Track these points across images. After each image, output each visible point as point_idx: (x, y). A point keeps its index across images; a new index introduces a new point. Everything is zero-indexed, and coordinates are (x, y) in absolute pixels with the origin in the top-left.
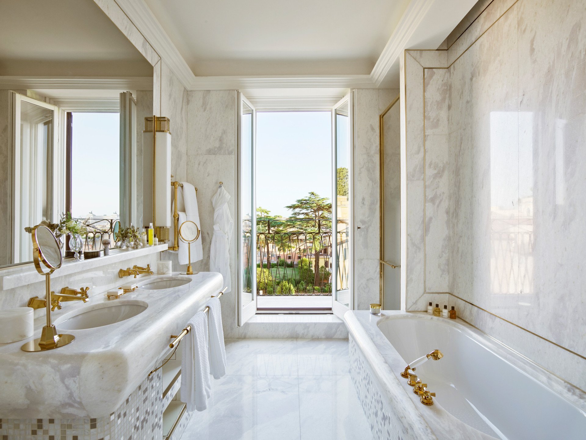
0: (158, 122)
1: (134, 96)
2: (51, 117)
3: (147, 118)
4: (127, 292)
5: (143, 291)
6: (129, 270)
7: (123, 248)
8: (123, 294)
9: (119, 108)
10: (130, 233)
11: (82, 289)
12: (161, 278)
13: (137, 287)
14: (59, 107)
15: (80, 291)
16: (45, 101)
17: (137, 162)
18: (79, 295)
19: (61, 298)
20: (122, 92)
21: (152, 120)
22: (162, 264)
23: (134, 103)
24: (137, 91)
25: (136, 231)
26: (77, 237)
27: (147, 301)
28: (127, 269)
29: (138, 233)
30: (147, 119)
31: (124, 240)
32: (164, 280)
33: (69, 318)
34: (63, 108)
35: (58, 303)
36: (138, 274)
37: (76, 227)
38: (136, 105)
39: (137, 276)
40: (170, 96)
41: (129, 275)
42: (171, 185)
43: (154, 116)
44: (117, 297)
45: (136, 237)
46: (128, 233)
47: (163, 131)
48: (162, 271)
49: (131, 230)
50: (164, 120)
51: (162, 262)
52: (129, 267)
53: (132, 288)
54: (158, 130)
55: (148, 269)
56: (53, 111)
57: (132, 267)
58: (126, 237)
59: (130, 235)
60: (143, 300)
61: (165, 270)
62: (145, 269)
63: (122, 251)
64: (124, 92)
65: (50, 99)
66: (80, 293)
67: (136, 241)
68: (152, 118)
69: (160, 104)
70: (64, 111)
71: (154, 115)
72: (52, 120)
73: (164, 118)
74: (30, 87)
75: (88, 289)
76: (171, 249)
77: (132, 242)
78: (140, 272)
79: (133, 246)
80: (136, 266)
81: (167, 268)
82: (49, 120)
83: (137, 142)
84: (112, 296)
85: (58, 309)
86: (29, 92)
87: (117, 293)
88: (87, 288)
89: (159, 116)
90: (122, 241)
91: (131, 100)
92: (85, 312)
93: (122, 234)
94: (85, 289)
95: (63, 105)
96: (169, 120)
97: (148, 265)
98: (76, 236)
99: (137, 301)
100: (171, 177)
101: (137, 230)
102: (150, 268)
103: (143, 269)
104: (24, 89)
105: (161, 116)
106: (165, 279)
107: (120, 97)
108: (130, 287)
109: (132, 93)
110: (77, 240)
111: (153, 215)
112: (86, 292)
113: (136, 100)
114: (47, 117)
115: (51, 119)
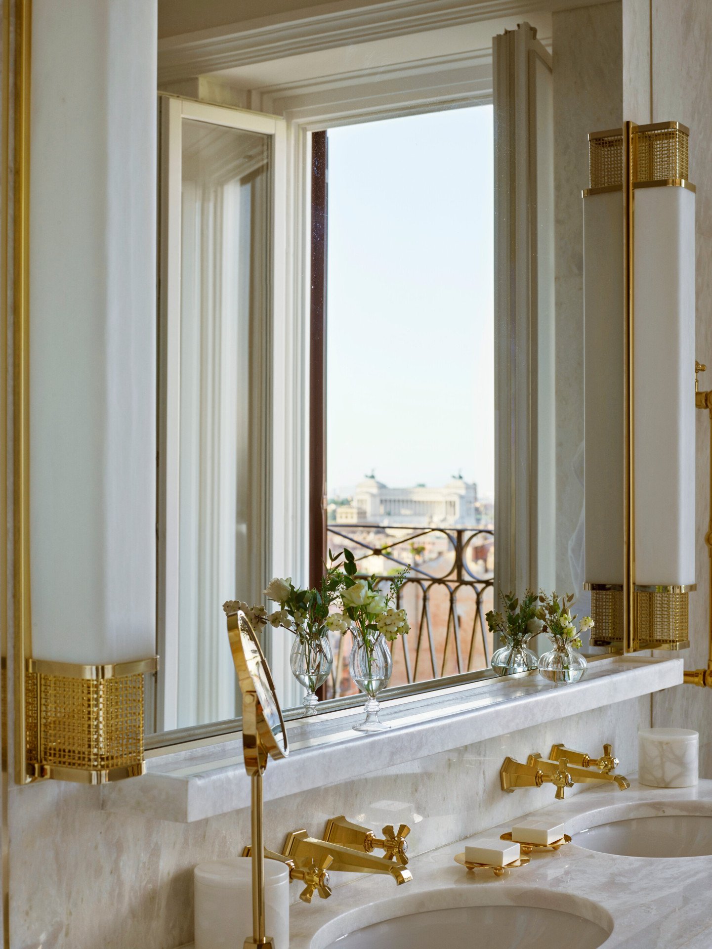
0: (643, 146)
1: (545, 38)
2: (265, 154)
3: (599, 136)
4: (530, 852)
5: (592, 856)
6: (536, 762)
7: (516, 676)
8: (518, 863)
9: (491, 90)
10: (542, 616)
11: (388, 831)
12: (657, 806)
13: (567, 838)
14: (289, 119)
15: (383, 838)
16: (248, 107)
17: (558, 304)
18: (379, 853)
19: (330, 858)
20: (502, 32)
21: (621, 140)
22: (661, 743)
23: (544, 63)
24: (555, 13)
25: (561, 607)
26: (373, 641)
27: (608, 903)
28: (530, 757)
29: (570, 617)
30: (599, 141)
31: (517, 644)
32: (666, 814)
33: (350, 929)
34: (301, 121)
35: (321, 876)
36: (571, 785)
37: (373, 604)
38: (551, 70)
39: (567, 791)
40: (688, 19)
41: (538, 785)
42: (697, 405)
43: (628, 123)
44: (497, 872)
45: (561, 634)
46: (533, 615)
47: (663, 183)
48: (658, 774)
49: (545, 604)
50: (666, 134)
51: (658, 736)
52: (535, 752)
53: (550, 840)
54: (643, 177)
55: (606, 766)
56: (270, 138)
57: (545, 751)
58: (525, 631)
59: (542, 623)
60: (594, 898)
61: (671, 770)
62: (594, 762)
63: (514, 686)
64: (507, 32)
65: (262, 94)
66: (381, 844)
67: (561, 649)
68: (618, 132)
69: (648, 70)
70: (305, 130)
71: (625, 119)
72: (267, 163)
73: (667, 125)
74: (206, 69)
75: (405, 831)
76: (696, 679)
77: (547, 654)
78: (579, 776)
79: (550, 669)
80: (562, 745)
81: (681, 761)
82: (260, 164)
83: (558, 222)
84: (482, 865)
85: (321, 896)
86: (204, 87)
87: (499, 855)
88: (403, 827)
89: (647, 122)
90: (514, 648)
91: (532, 56)
92: (399, 914)
93: (512, 620)
94: (396, 832)
95: (302, 109)
96: (685, 131)
97: (606, 748)
98: (370, 638)
99: (569, 900)
100: (697, 371)
101: (567, 604)
102: (612, 762)
103: (586, 763)
104: (192, 76)
105: (655, 122)
106: (670, 812)
107: (493, 48)
108: (544, 835)
109: (537, 27)
110: (372, 650)
111: (625, 539)
112: (401, 843)
113: (550, 50)
114: (250, 158)
115: (265, 161)
